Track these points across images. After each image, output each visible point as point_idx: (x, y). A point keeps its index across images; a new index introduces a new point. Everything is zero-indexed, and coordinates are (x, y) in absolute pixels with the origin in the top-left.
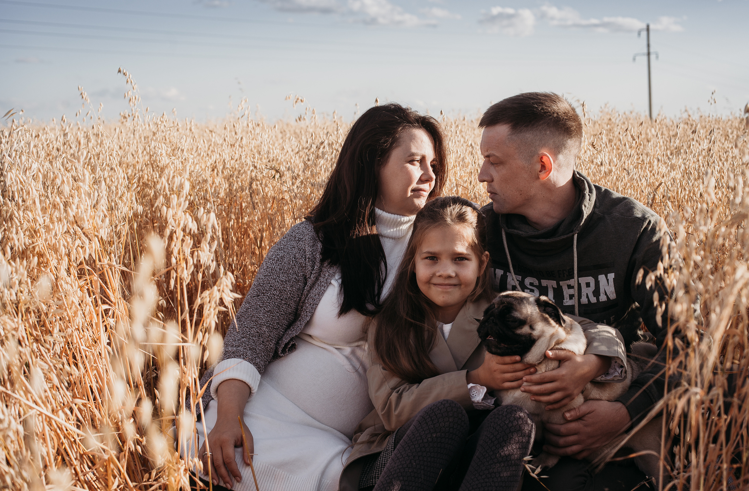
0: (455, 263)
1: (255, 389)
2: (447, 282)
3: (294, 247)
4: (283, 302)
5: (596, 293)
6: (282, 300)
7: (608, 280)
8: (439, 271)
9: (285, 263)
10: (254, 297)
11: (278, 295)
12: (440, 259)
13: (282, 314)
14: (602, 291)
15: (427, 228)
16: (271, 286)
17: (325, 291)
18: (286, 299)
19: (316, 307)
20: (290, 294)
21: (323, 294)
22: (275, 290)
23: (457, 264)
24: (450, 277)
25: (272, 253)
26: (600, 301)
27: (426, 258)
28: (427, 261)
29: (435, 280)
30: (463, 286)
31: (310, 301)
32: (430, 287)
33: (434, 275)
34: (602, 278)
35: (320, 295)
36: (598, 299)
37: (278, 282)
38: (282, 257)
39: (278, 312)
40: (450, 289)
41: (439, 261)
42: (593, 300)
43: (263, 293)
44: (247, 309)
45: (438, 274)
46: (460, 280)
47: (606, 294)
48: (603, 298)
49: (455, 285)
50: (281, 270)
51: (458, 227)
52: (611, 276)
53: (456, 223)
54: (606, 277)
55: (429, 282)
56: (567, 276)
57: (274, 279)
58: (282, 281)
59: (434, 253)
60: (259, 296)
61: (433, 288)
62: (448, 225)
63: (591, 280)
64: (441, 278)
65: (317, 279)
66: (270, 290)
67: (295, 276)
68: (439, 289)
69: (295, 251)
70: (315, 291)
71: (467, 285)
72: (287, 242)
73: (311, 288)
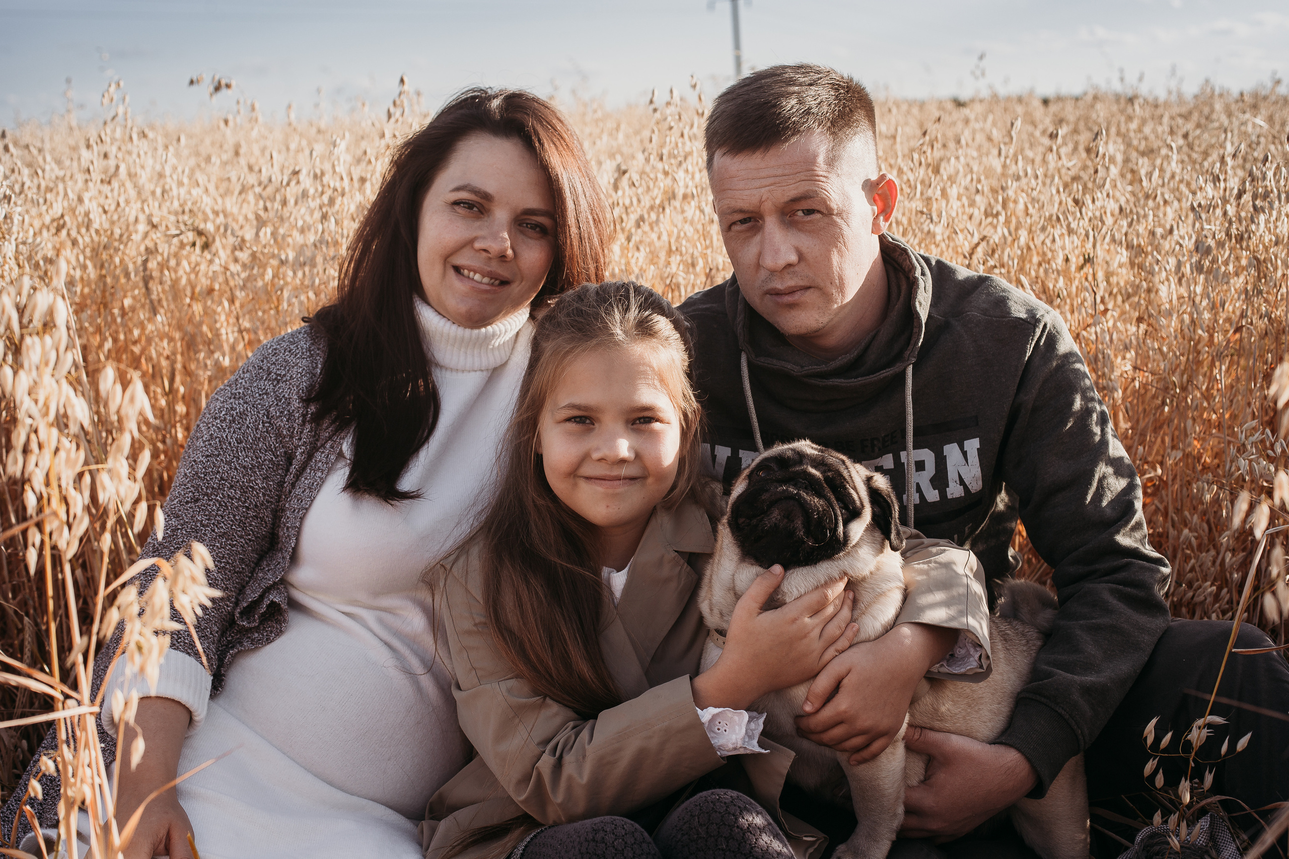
0: (634, 430)
1: (201, 712)
2: (615, 472)
3: (267, 394)
4: (251, 513)
5: (940, 480)
6: (247, 508)
7: (965, 454)
8: (597, 449)
9: (248, 427)
10: (187, 502)
11: (239, 499)
12: (599, 420)
13: (250, 540)
14: (952, 475)
15: (568, 353)
16: (222, 479)
17: (323, 480)
18: (256, 506)
19: (305, 515)
20: (264, 495)
21: (320, 486)
22: (232, 487)
23: (638, 431)
24: (623, 461)
25: (218, 404)
26: (949, 497)
27: (568, 420)
28: (571, 426)
29: (588, 469)
30: (650, 480)
31: (294, 503)
32: (575, 485)
33: (585, 458)
34: (952, 451)
35: (315, 488)
36: (943, 494)
37: (236, 469)
38: (243, 415)
39: (241, 537)
40: (621, 488)
41: (597, 425)
42: (932, 496)
43: (207, 494)
44: (173, 531)
45: (596, 456)
46: (645, 468)
47: (962, 482)
48: (954, 491)
49: (633, 479)
50: (241, 442)
51: (640, 349)
52: (973, 445)
53: (634, 339)
54: (961, 447)
55: (573, 474)
56: (880, 450)
57: (229, 463)
58: (244, 467)
59: (586, 408)
60: (197, 500)
61: (584, 486)
62: (617, 344)
63: (927, 456)
64: (603, 464)
65: (310, 456)
66: (221, 488)
67: (269, 456)
68: (599, 489)
69: (269, 400)
70: (304, 481)
71: (660, 475)
72: (251, 380)
73: (298, 477)
